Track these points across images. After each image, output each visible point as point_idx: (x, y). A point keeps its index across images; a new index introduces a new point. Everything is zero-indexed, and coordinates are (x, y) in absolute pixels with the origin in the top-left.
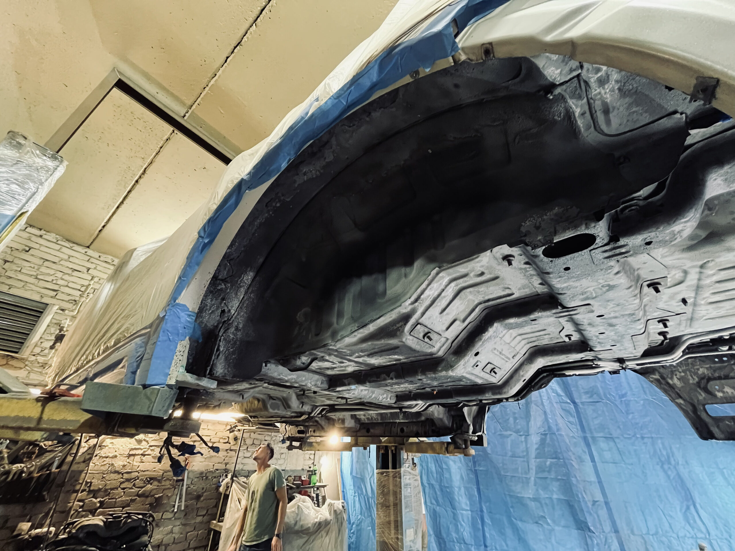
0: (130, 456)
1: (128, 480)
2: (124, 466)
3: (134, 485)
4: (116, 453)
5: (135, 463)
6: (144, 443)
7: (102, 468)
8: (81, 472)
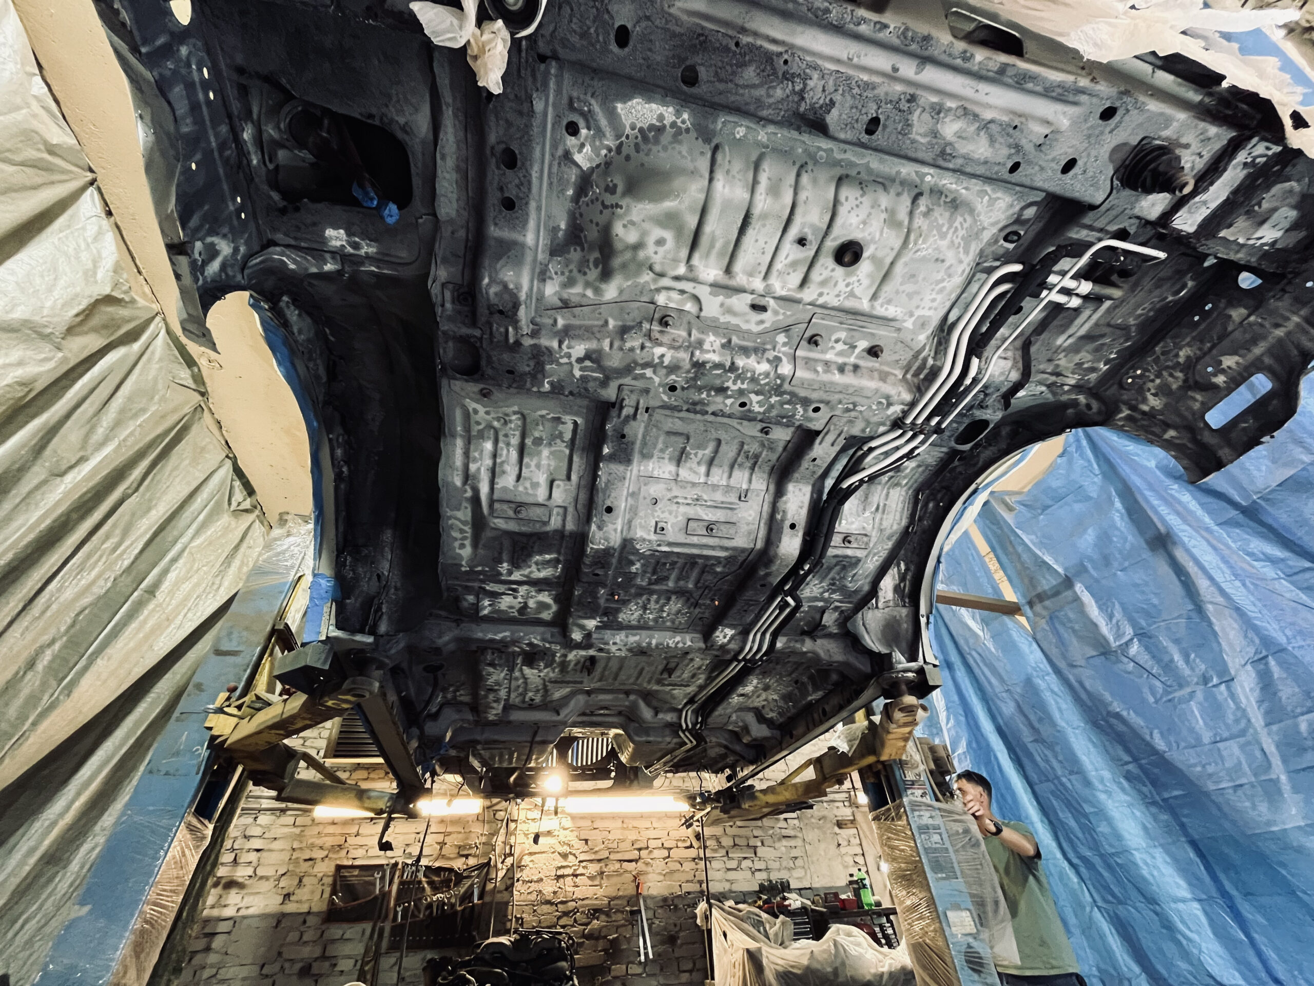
0: (558, 877)
1: (566, 914)
2: (555, 893)
3: (575, 921)
4: (541, 875)
5: (568, 889)
6: (571, 857)
7: (529, 897)
8: (507, 903)
